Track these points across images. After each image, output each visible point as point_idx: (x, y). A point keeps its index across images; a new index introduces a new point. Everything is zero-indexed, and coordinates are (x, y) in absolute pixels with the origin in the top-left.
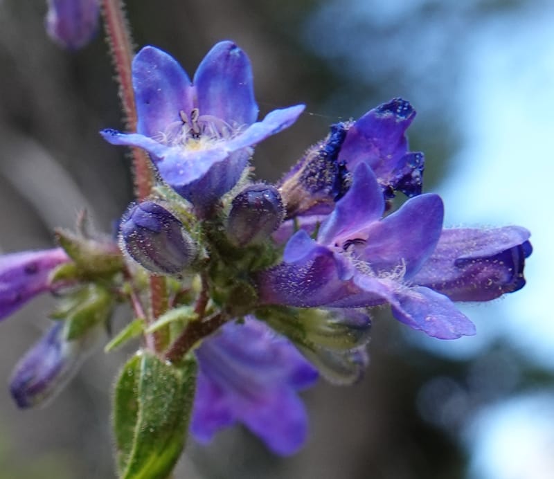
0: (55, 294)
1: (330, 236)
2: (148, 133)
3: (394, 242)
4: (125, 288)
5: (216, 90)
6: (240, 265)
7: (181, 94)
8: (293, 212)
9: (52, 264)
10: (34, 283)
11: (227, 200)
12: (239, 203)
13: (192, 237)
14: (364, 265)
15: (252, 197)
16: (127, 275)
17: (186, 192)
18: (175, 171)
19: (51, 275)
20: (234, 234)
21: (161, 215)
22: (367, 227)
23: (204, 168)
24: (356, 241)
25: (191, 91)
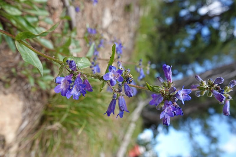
0: (167, 82)
1: (171, 106)
2: (183, 90)
3: (170, 112)
4: (167, 88)
5: (187, 97)
6: (169, 98)
7: (186, 94)
8: (173, 104)
9: (170, 81)
10: (169, 80)
11: (175, 97)
12: (175, 98)
13: (172, 94)
14: (168, 109)
15: (175, 100)
16: (169, 88)
17: (177, 93)
18: (179, 92)
19: (169, 81)
20: (172, 98)
21: (175, 91)
22: (171, 110)
23: (179, 94)
24: (170, 108)
25: (187, 95)
